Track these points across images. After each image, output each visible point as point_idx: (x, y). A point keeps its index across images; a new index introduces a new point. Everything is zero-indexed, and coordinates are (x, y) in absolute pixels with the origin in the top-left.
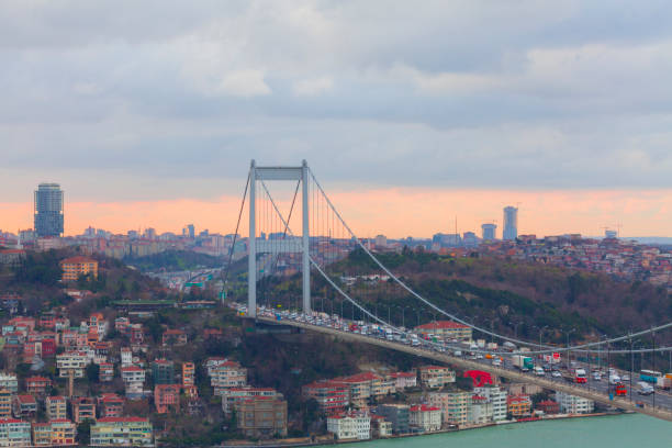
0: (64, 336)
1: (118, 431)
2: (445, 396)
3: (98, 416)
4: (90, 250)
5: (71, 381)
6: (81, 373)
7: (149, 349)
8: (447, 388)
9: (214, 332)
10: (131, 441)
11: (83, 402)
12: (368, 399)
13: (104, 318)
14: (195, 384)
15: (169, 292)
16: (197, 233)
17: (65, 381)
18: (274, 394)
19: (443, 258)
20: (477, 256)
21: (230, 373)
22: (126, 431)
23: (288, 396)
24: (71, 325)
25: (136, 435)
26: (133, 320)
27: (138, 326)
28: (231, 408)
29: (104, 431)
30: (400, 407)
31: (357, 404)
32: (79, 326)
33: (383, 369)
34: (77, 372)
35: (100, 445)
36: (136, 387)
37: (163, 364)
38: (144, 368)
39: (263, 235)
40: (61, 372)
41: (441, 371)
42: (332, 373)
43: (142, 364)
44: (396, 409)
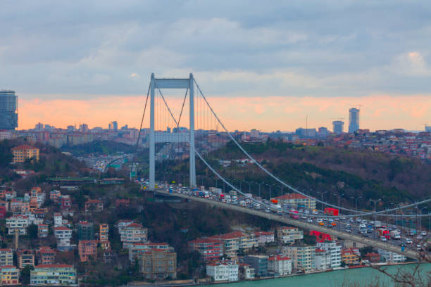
0: (12, 204)
1: (50, 274)
2: (295, 249)
3: (36, 264)
4: (34, 140)
5: (17, 237)
6: (24, 232)
7: (75, 213)
8: (297, 243)
9: (124, 201)
10: (61, 282)
11: (26, 253)
12: (237, 251)
13: (42, 191)
14: (109, 240)
15: (91, 172)
16: (119, 128)
17: (12, 237)
18: (167, 248)
19: (297, 146)
20: (323, 145)
21: (134, 232)
22: (57, 274)
23: (178, 250)
24: (18, 196)
25: (64, 278)
26: (64, 192)
27: (67, 197)
28: (135, 258)
29: (40, 274)
30: (261, 257)
31: (229, 255)
32: (23, 196)
33: (249, 229)
34: (21, 230)
35: (37, 284)
36: (65, 241)
37: (86, 225)
38: (71, 228)
39: (169, 129)
40: (10, 231)
41: (292, 230)
42: (210, 232)
43: (69, 225)
44: (258, 259)
